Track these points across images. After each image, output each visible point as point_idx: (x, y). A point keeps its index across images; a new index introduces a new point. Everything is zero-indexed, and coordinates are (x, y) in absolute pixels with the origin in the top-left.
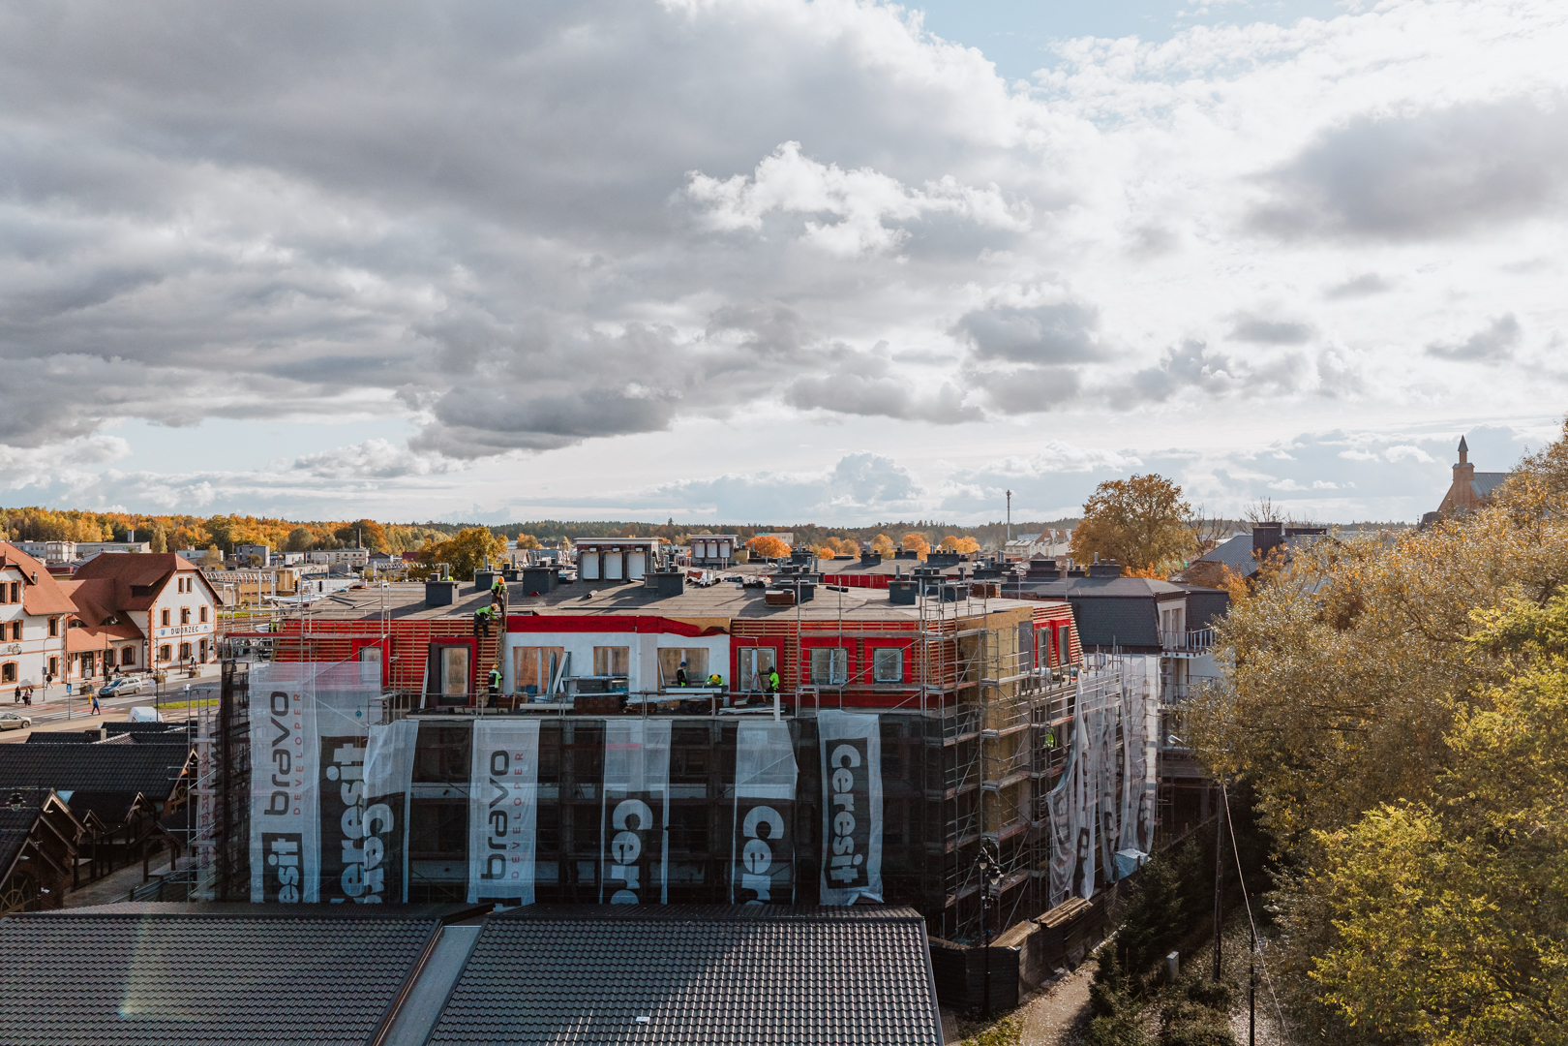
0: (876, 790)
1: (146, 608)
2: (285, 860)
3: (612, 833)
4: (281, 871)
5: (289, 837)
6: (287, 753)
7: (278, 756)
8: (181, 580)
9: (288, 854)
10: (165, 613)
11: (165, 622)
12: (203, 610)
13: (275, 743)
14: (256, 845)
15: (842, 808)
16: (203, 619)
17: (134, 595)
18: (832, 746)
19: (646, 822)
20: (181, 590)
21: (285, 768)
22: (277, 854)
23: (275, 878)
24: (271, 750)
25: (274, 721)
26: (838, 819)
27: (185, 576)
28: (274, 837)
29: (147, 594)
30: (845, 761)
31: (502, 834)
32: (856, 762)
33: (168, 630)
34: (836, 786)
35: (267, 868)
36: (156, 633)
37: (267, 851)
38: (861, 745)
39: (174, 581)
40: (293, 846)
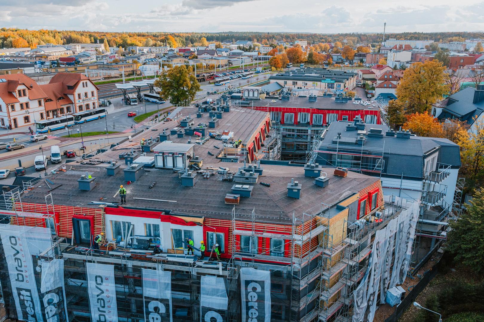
0: (268, 303)
1: (72, 94)
2: (26, 298)
3: (148, 313)
4: (26, 302)
5: (27, 290)
6: (20, 259)
7: (16, 260)
8: (83, 83)
9: (27, 296)
10: (79, 95)
11: (79, 98)
12: (92, 93)
13: (15, 255)
14: (15, 292)
15: (252, 307)
16: (93, 95)
17: (68, 89)
18: (247, 283)
19: (163, 310)
20: (84, 86)
21: (20, 265)
22: (23, 295)
23: (24, 304)
24: (14, 258)
25: (12, 247)
26: (250, 312)
27: (85, 81)
28: (22, 289)
29: (73, 88)
30: (254, 289)
31: (104, 307)
32: (259, 289)
33: (81, 100)
34: (250, 299)
35: (20, 300)
36: (77, 102)
37: (19, 294)
38: (262, 283)
39: (81, 84)
40: (28, 294)
